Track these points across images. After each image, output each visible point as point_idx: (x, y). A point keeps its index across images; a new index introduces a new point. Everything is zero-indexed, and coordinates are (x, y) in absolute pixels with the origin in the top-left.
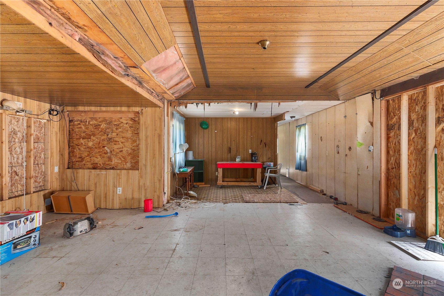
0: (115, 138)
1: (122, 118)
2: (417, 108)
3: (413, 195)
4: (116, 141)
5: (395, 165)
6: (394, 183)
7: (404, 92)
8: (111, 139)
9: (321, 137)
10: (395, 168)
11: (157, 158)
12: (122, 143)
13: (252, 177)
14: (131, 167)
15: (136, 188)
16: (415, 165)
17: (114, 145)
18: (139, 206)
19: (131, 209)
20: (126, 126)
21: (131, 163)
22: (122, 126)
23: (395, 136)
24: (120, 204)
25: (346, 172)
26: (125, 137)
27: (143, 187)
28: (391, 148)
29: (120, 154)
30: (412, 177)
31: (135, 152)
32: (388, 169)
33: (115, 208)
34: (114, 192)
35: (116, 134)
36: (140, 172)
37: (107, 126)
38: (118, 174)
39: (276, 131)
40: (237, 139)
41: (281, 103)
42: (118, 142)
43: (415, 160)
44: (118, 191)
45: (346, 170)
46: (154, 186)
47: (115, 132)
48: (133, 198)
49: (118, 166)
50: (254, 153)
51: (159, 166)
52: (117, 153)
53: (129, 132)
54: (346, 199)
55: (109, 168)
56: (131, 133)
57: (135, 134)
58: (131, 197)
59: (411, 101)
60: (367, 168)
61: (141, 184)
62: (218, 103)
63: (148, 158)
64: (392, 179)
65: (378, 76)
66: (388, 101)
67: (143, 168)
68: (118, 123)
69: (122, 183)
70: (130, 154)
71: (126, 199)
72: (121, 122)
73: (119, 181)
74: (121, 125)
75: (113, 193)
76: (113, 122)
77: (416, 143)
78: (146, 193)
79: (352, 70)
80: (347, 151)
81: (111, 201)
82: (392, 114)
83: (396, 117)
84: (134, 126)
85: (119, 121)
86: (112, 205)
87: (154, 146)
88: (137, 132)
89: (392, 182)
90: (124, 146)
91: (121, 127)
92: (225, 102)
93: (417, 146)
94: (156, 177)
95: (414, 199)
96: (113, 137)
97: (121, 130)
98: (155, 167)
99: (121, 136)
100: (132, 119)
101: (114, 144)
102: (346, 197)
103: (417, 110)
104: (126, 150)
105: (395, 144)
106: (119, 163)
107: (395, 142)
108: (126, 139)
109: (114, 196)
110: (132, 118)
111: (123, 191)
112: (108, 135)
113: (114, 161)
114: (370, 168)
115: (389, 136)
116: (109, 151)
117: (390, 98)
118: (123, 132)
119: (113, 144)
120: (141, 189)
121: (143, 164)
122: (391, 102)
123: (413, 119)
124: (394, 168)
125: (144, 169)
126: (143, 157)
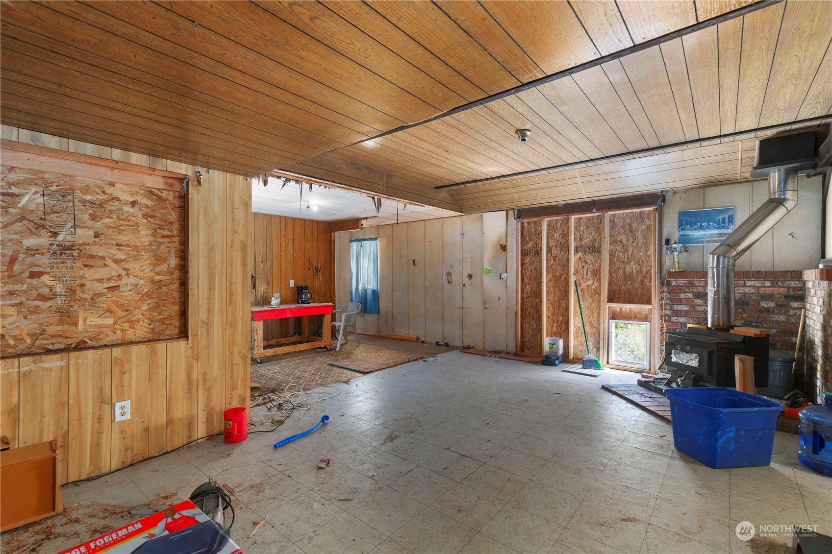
0: (88, 244)
1: (114, 186)
2: (555, 236)
3: (551, 323)
4: (92, 257)
5: (531, 293)
6: (530, 313)
7: (545, 218)
8: (70, 248)
9: (414, 261)
10: (532, 297)
11: (238, 303)
12: (117, 261)
13: (295, 334)
14: (150, 335)
15: (180, 391)
16: (553, 293)
17: (86, 269)
18: (190, 437)
19: (164, 453)
20: (132, 210)
21: (152, 321)
22: (114, 208)
23: (531, 262)
24: (126, 449)
25: (464, 307)
26: (128, 245)
27: (201, 382)
28: (526, 275)
29: (109, 296)
30: (550, 305)
31: (164, 289)
32: (522, 298)
33: (104, 471)
34: (100, 419)
35: (91, 232)
36: (190, 344)
37: (53, 203)
38: (115, 361)
39: (333, 246)
40: (268, 259)
41: (408, 205)
42: (103, 258)
43: (554, 287)
44: (118, 412)
45: (464, 304)
46: (232, 374)
47: (86, 227)
48: (169, 422)
49: (101, 336)
50: (305, 287)
51: (242, 322)
52: (96, 294)
53: (144, 232)
54: (464, 342)
55: (62, 346)
56: (149, 232)
57: (164, 237)
58: (163, 418)
59: (549, 227)
60: (499, 300)
61: (195, 376)
62: (325, 187)
63: (216, 305)
64: (527, 309)
65: (533, 195)
66: (522, 224)
67: (202, 331)
68: (99, 197)
69: (130, 385)
70: (147, 295)
71: (147, 430)
72: (111, 195)
73: (121, 380)
74: (111, 206)
75: (96, 425)
76: (78, 193)
77: (554, 270)
78: (208, 399)
79: (511, 182)
80: (466, 280)
81: (88, 450)
82: (527, 238)
83: (532, 242)
84: (158, 215)
85: (103, 192)
86: (91, 464)
87: (231, 274)
88: (170, 234)
89: (527, 313)
90: (124, 273)
91: (111, 212)
92: (340, 187)
93: (555, 274)
94: (236, 350)
95: (553, 326)
96: (81, 242)
97: (113, 220)
98: (233, 326)
99: (112, 239)
100: (151, 192)
101: (85, 266)
102: (464, 339)
103: (555, 238)
104: (131, 285)
105: (531, 271)
106: (107, 327)
107: (532, 269)
108: (133, 250)
109: (100, 433)
110: (153, 190)
111: (136, 411)
112: (55, 235)
113: (85, 320)
114: (503, 299)
115: (524, 262)
116: (59, 288)
117: (525, 221)
118: (121, 228)
119: (78, 264)
120: (196, 390)
121: (202, 321)
122: (526, 225)
123: (551, 246)
124: (529, 297)
125: (205, 335)
126: (200, 303)
